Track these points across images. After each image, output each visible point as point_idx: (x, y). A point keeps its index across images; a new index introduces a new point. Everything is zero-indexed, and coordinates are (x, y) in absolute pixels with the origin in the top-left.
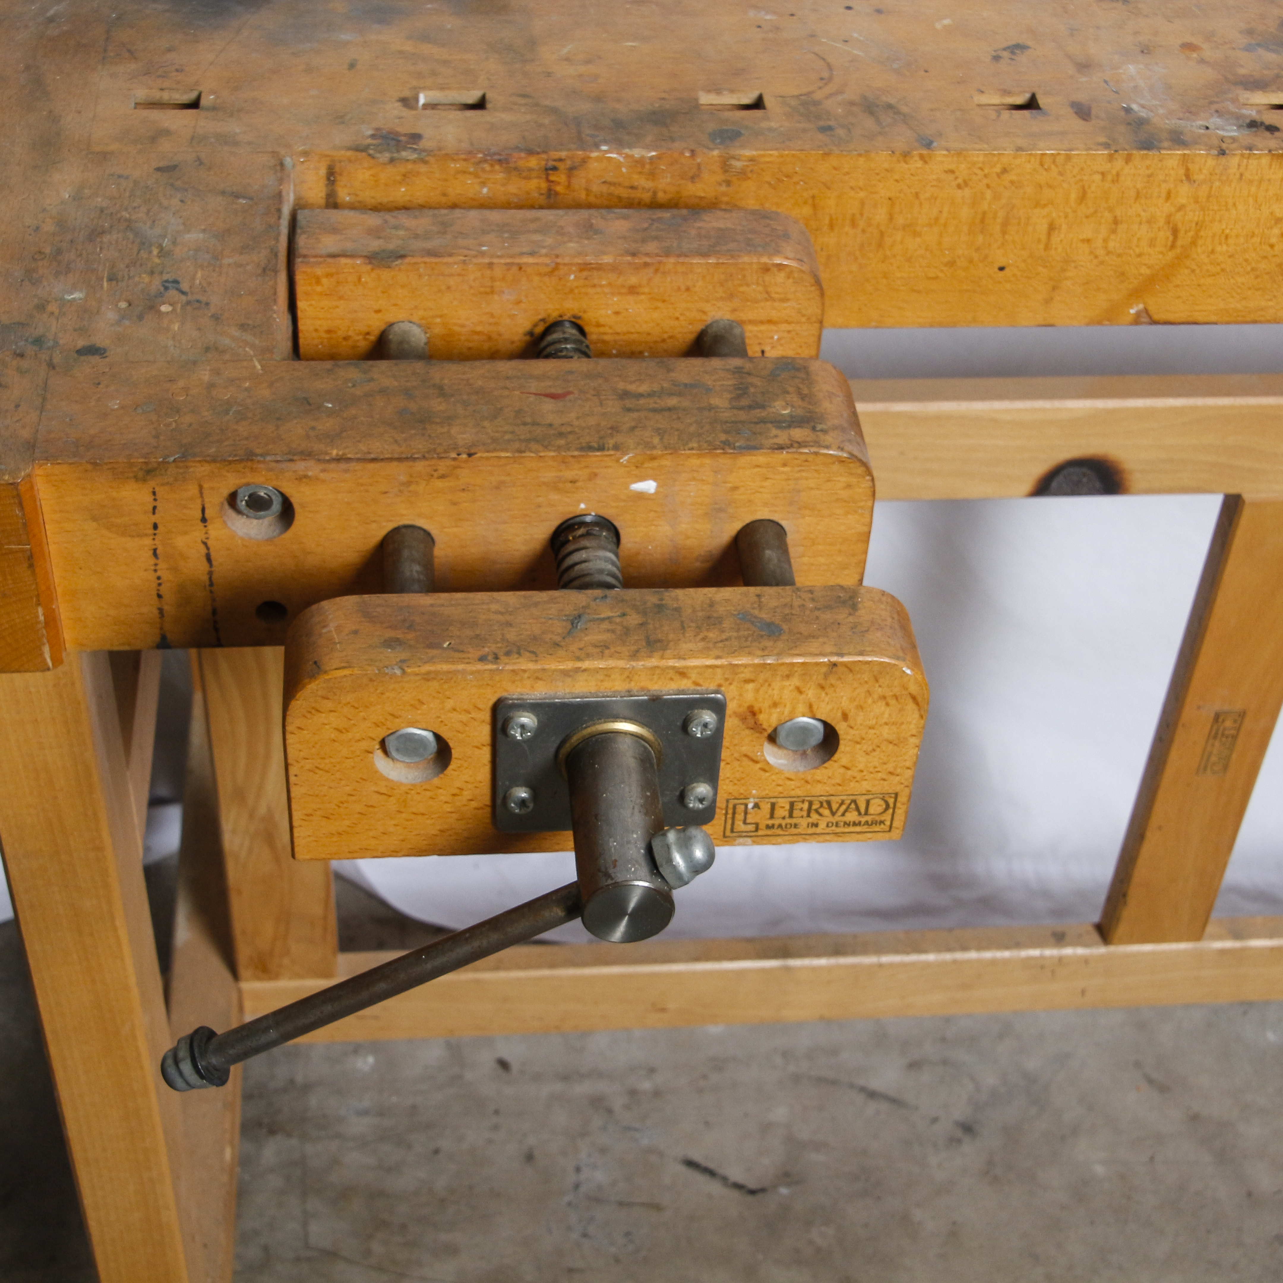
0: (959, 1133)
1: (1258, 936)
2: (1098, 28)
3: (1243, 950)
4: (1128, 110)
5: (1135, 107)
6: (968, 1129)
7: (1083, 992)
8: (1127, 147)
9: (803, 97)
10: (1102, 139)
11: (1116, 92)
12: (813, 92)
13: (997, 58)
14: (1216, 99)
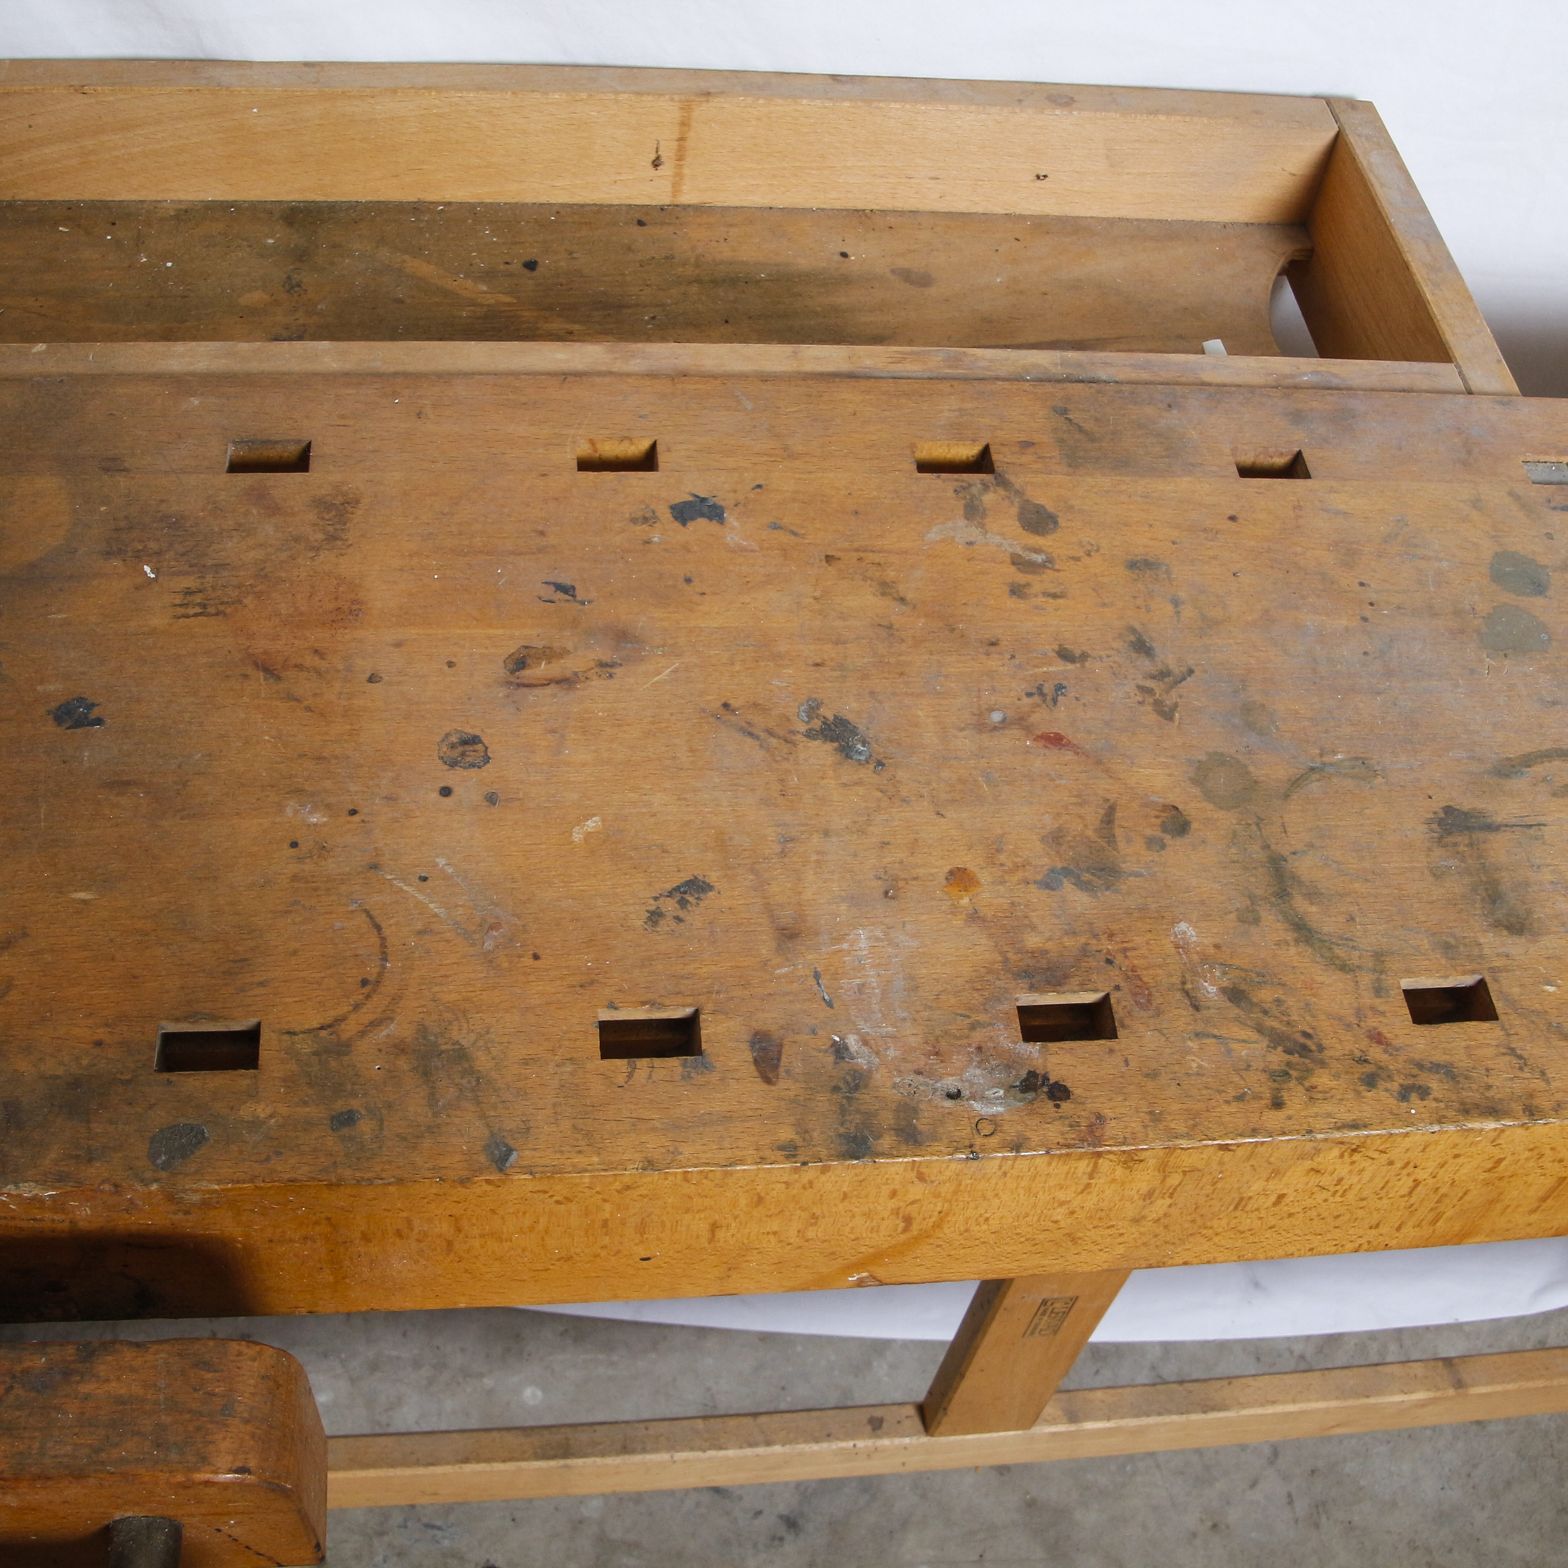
0: (782, 1530)
1: (1096, 1419)
2: (826, 833)
3: (1078, 1431)
4: (840, 1051)
5: (852, 1042)
6: (792, 1523)
7: (904, 1464)
8: (824, 1153)
9: (323, 1033)
10: (786, 1134)
11: (830, 1004)
12: (343, 1019)
13: (655, 916)
14: (982, 1017)
